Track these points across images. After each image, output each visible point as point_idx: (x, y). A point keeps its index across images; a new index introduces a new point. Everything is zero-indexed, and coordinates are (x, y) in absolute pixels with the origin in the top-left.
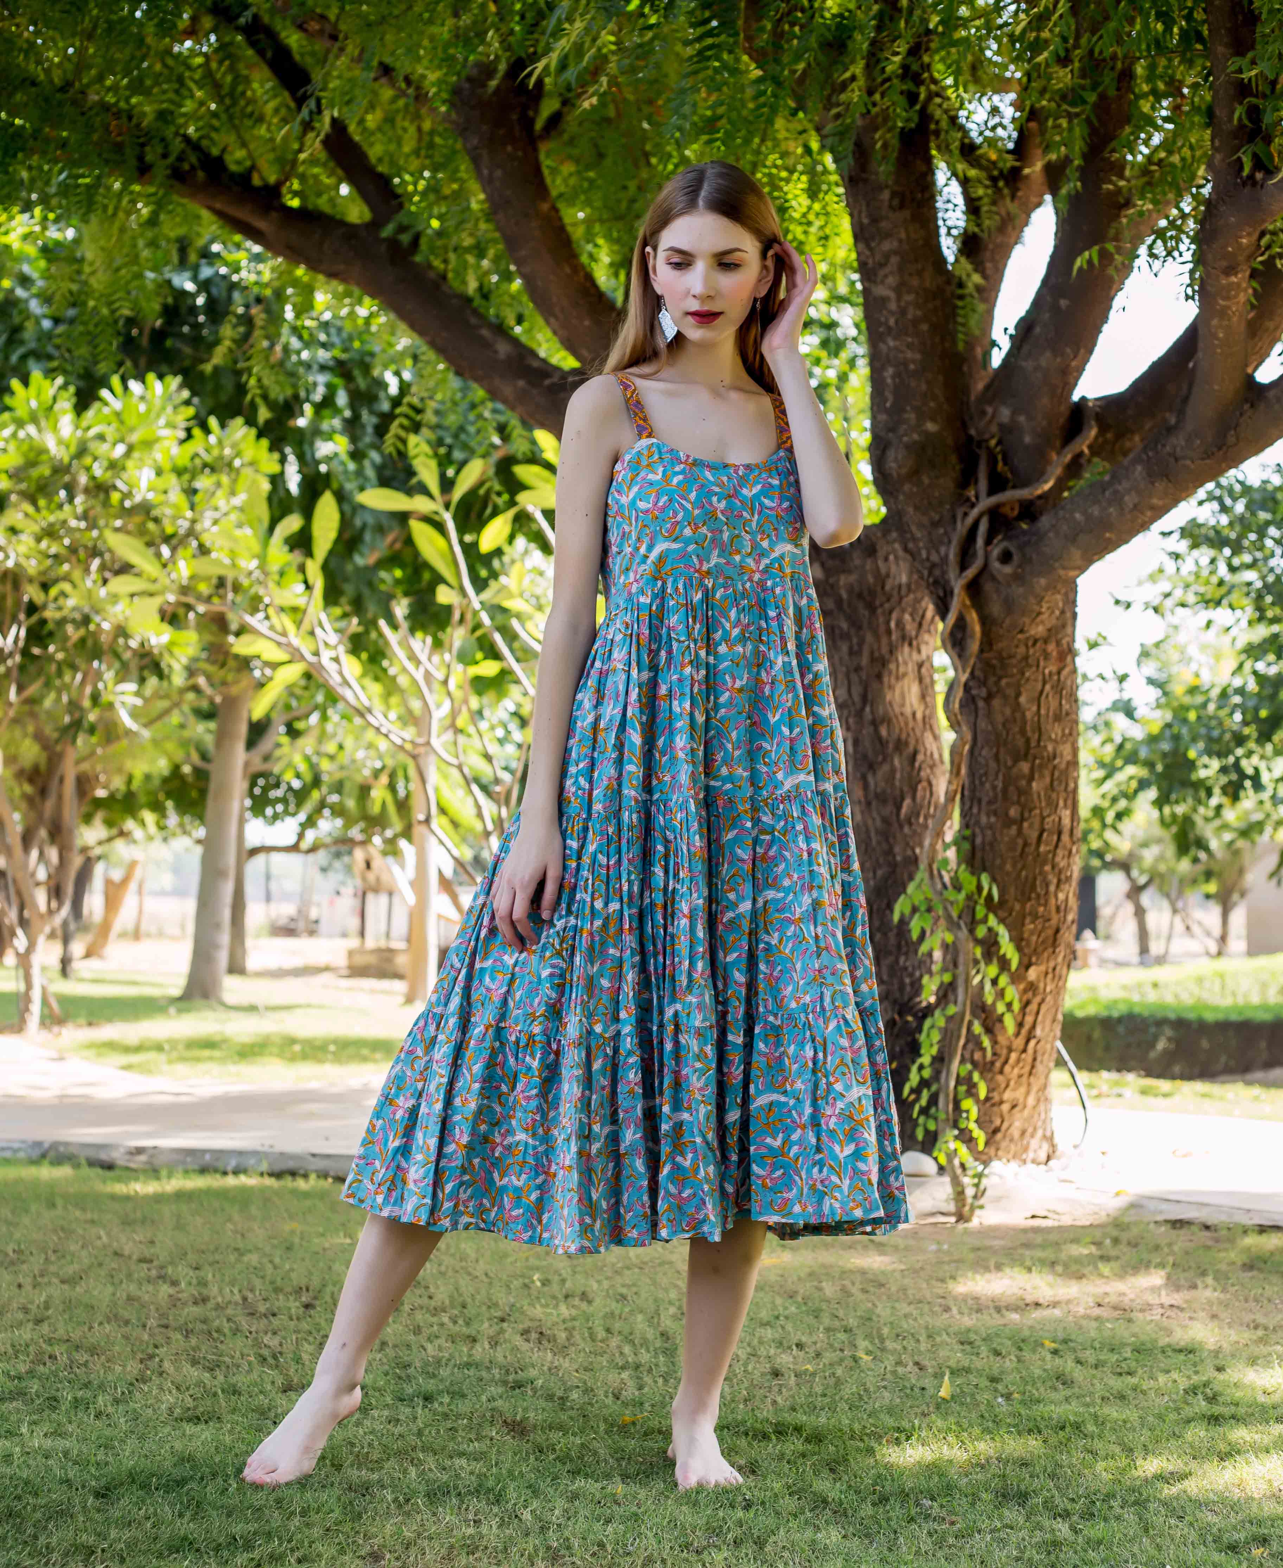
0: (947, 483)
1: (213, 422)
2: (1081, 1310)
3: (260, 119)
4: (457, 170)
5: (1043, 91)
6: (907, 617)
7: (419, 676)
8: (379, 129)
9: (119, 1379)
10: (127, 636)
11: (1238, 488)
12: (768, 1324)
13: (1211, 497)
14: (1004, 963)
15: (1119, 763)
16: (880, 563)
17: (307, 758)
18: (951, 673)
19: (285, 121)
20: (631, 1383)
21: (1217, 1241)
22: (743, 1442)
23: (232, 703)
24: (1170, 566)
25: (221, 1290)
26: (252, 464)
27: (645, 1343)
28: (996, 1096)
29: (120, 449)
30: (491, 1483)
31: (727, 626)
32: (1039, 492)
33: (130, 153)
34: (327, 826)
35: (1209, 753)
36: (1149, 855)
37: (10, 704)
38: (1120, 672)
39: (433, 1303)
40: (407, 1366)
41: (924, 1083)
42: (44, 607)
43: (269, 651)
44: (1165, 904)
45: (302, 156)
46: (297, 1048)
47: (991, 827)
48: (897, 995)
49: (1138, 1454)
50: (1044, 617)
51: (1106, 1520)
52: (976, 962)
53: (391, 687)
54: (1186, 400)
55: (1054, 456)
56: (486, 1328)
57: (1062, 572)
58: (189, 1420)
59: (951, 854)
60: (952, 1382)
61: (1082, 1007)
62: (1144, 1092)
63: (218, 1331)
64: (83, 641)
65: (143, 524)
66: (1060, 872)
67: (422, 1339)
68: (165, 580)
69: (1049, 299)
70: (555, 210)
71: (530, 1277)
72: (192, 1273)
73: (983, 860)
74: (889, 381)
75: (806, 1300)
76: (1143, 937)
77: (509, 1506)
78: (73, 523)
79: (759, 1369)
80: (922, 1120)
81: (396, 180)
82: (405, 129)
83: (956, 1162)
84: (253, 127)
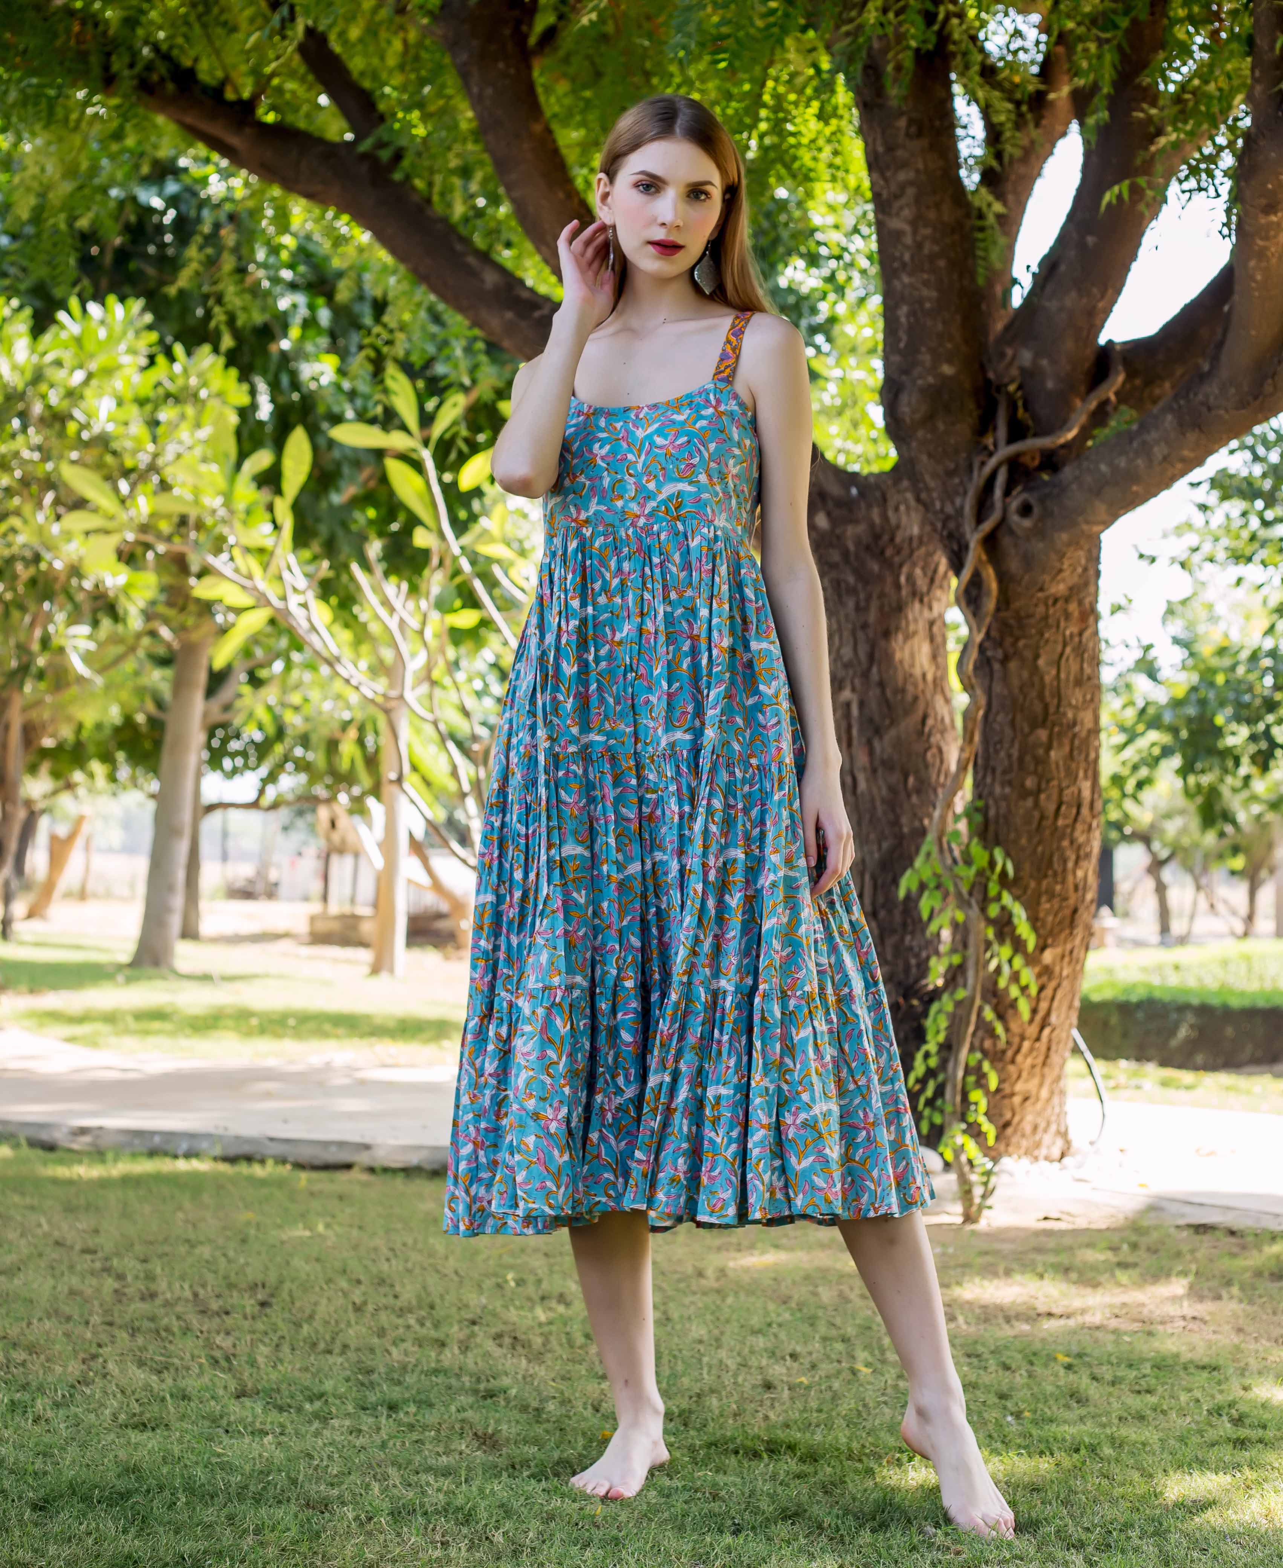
0: (963, 429)
1: (178, 349)
2: (1097, 1321)
3: (234, 28)
4: (443, 86)
5: (1070, 15)
6: (918, 572)
7: (393, 623)
8: (361, 40)
9: (60, 1381)
10: (81, 576)
11: (1272, 437)
12: (760, 1331)
13: (1243, 447)
14: (1018, 945)
15: (1141, 728)
16: (890, 513)
17: (269, 708)
18: (964, 631)
19: (257, 27)
21: (1244, 1247)
22: (732, 1462)
23: (191, 649)
24: (1199, 519)
25: (170, 1285)
26: (220, 395)
28: (1007, 1087)
29: (79, 377)
30: (460, 1501)
32: (1062, 441)
33: (94, 60)
34: (290, 781)
35: (1238, 718)
36: (1172, 828)
39: (399, 1303)
40: (370, 1372)
41: (930, 1073)
43: (233, 595)
44: (1188, 880)
46: (254, 1021)
47: (1005, 798)
48: (902, 976)
50: (1065, 574)
51: (1123, 1551)
52: (988, 945)
53: (362, 635)
54: (1220, 345)
55: (1078, 403)
56: (455, 1331)
57: (1085, 527)
58: (135, 1427)
59: (962, 826)
61: (1099, 989)
62: (1165, 1083)
63: (167, 1330)
64: (33, 582)
65: (101, 457)
66: (1079, 847)
67: (387, 1342)
68: (123, 516)
69: (1075, 235)
70: (549, 131)
71: (504, 1277)
72: (139, 1266)
73: (996, 836)
74: (903, 320)
75: (800, 1306)
76: (1164, 914)
77: (480, 1527)
78: (26, 454)
79: (750, 1381)
80: (927, 1112)
81: (376, 94)
82: (389, 42)
83: (964, 1158)
84: (227, 35)
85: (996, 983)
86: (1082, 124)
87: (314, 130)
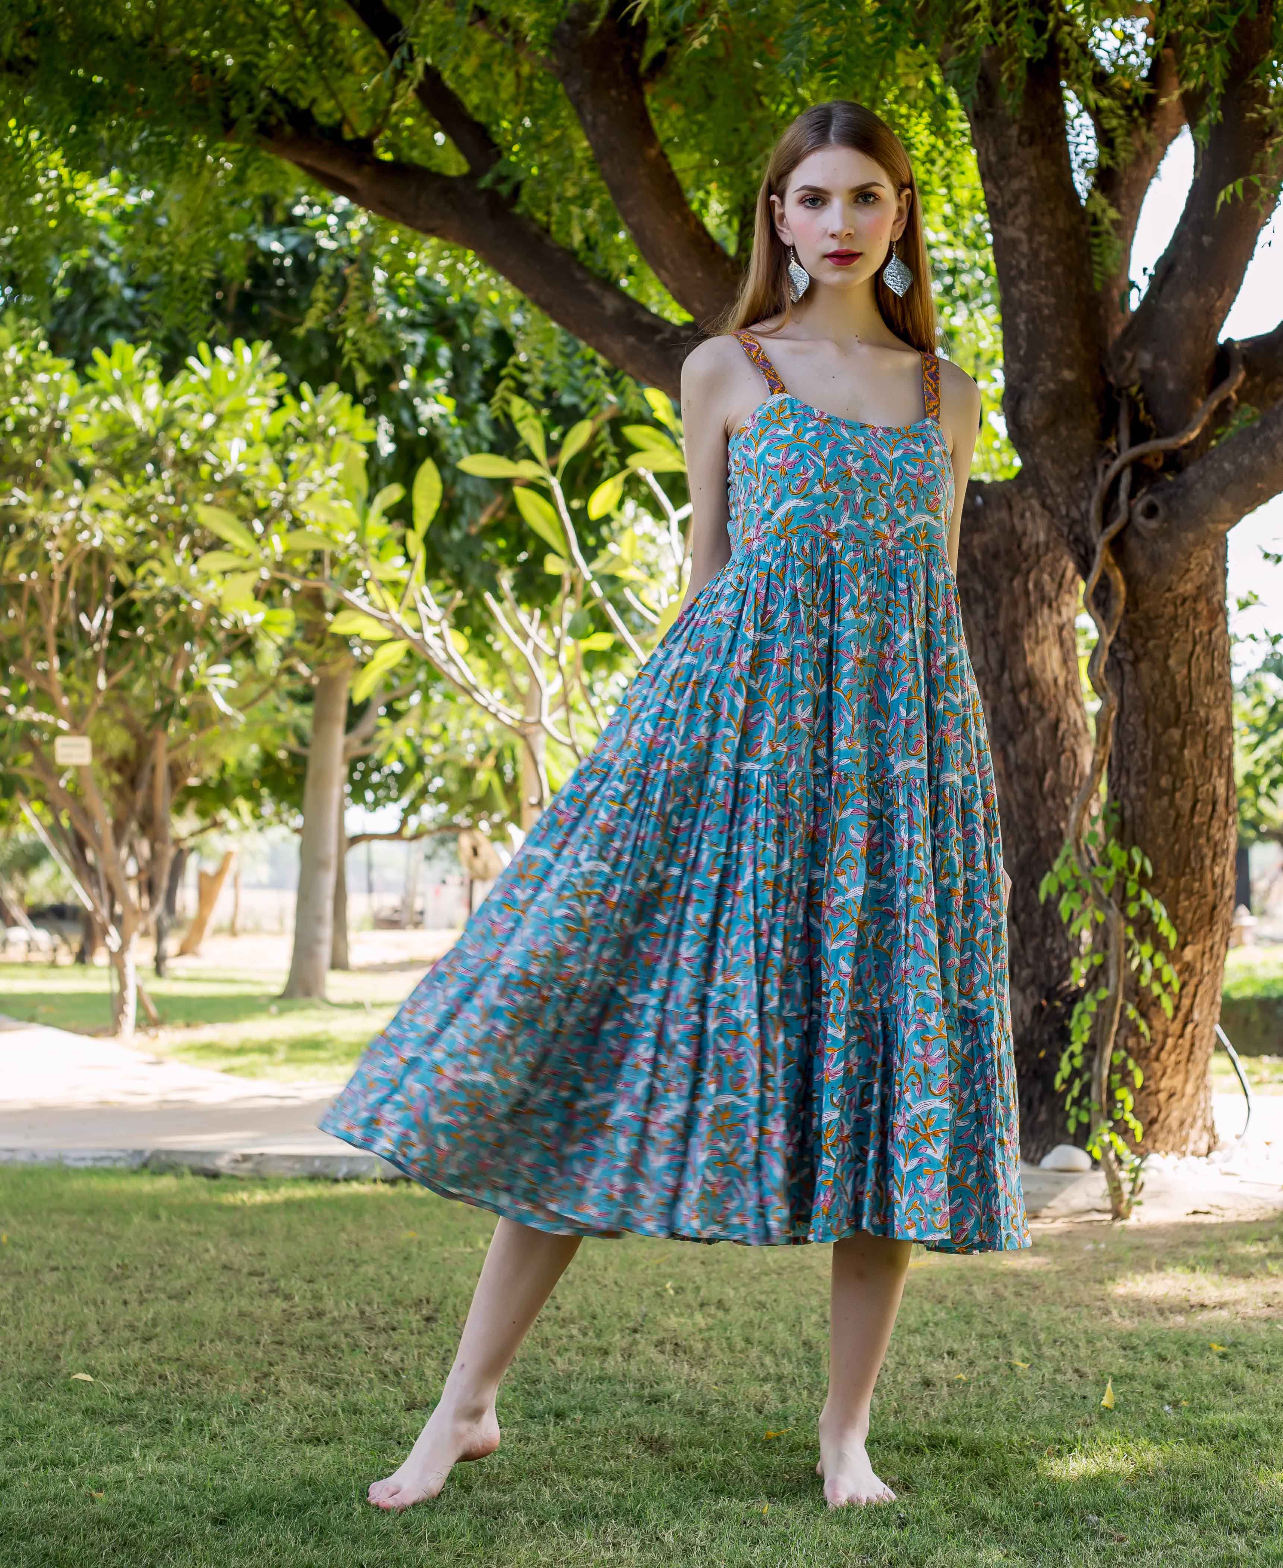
0: (1086, 434)
1: (305, 389)
2: (1250, 1312)
3: (350, 69)
4: (557, 117)
5: (1177, 17)
6: (1046, 577)
7: (528, 650)
8: (475, 76)
9: (234, 1399)
10: (219, 616)
12: (916, 1331)
14: (1159, 943)
15: (1272, 727)
16: (1016, 521)
17: (408, 739)
18: (1094, 635)
19: (375, 70)
20: (773, 1396)
22: (894, 1457)
23: (330, 684)
25: (337, 1303)
26: (347, 432)
27: (786, 1353)
28: (1152, 1084)
29: (209, 420)
30: (629, 1504)
31: (856, 591)
32: (1185, 441)
33: (214, 107)
34: (430, 812)
37: (98, 691)
38: (1273, 634)
39: (561, 1314)
40: (535, 1381)
41: (1076, 1073)
42: (132, 587)
43: (371, 630)
45: (395, 106)
47: (1141, 798)
48: (1044, 978)
50: (1193, 574)
52: (1129, 944)
53: (496, 663)
55: (1200, 403)
56: (618, 1340)
57: (1211, 526)
58: (309, 1441)
59: (1099, 827)
60: (1115, 1390)
61: (1238, 988)
63: (335, 1347)
64: (173, 623)
65: (235, 497)
66: (1216, 845)
67: (550, 1352)
68: (260, 556)
69: (1190, 236)
70: (663, 156)
71: (663, 1285)
72: (305, 1286)
73: (1133, 834)
74: (1022, 327)
75: (956, 1305)
77: (650, 1528)
78: (161, 498)
79: (909, 1379)
80: (1074, 1111)
81: (494, 128)
82: (502, 75)
83: (1112, 1155)
84: (342, 77)
85: (1138, 981)
86: (1192, 129)
87: (433, 165)
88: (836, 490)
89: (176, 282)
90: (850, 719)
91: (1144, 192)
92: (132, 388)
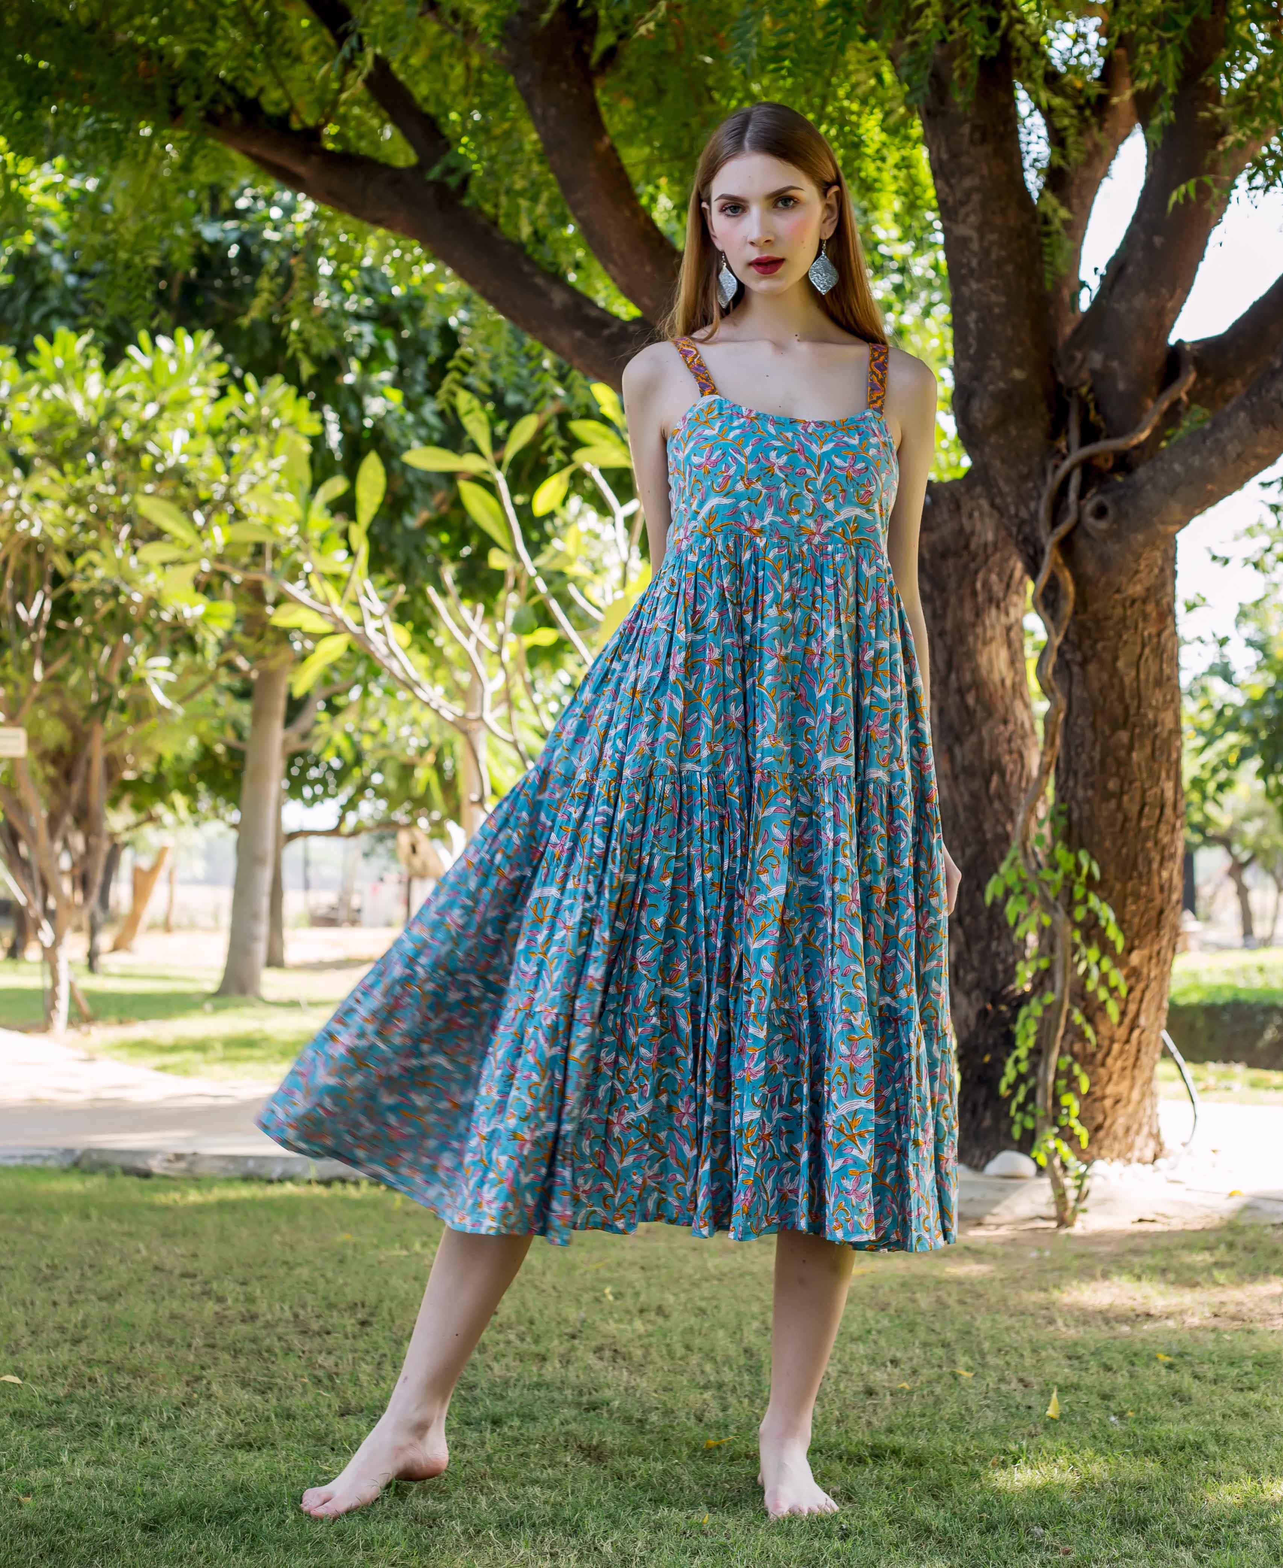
0: (1036, 434)
1: (250, 380)
2: (1195, 1321)
3: (299, 59)
4: (507, 110)
5: (1130, 17)
6: (994, 578)
7: (470, 646)
8: (425, 67)
9: (164, 1402)
10: (159, 608)
12: (859, 1339)
14: (1106, 947)
15: (1219, 730)
16: (965, 520)
17: (348, 735)
18: (1043, 637)
19: (324, 60)
20: (714, 1404)
22: (837, 1467)
23: (269, 678)
24: (1270, 520)
25: (270, 1306)
26: (292, 424)
27: (728, 1361)
28: (1098, 1090)
29: (151, 410)
30: (567, 1512)
31: (780, 588)
32: (1135, 442)
33: (161, 94)
34: (370, 808)
36: (1251, 829)
37: (34, 682)
38: (1220, 636)
40: (472, 1387)
41: (1021, 1078)
42: (71, 578)
43: (314, 623)
44: (1270, 882)
45: (344, 96)
47: (1088, 801)
48: (989, 982)
49: (1265, 1476)
50: (1142, 575)
51: (1232, 1547)
52: (1075, 948)
53: (439, 660)
55: (1150, 404)
56: (556, 1346)
57: (1160, 527)
58: (241, 1447)
59: (1046, 830)
60: (1060, 1400)
61: (1184, 993)
62: (1254, 1085)
63: (269, 1351)
64: (111, 615)
65: (175, 489)
66: (1164, 848)
67: (488, 1358)
68: (201, 548)
69: (1142, 236)
70: (613, 149)
71: (602, 1291)
72: (238, 1289)
73: (1080, 838)
74: (972, 326)
75: (899, 1312)
76: (1247, 917)
77: (588, 1537)
78: (101, 488)
79: (851, 1388)
80: (1018, 1117)
81: (442, 120)
82: (452, 67)
83: (1057, 1162)
84: (291, 66)
85: (1084, 986)
86: (1145, 129)
87: (381, 156)
88: (758, 486)
89: (120, 270)
90: (774, 717)
91: (1095, 192)
92: (74, 376)
